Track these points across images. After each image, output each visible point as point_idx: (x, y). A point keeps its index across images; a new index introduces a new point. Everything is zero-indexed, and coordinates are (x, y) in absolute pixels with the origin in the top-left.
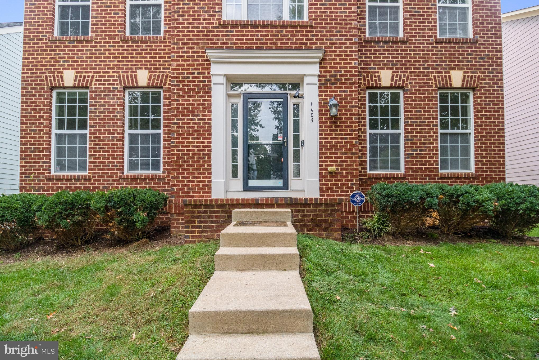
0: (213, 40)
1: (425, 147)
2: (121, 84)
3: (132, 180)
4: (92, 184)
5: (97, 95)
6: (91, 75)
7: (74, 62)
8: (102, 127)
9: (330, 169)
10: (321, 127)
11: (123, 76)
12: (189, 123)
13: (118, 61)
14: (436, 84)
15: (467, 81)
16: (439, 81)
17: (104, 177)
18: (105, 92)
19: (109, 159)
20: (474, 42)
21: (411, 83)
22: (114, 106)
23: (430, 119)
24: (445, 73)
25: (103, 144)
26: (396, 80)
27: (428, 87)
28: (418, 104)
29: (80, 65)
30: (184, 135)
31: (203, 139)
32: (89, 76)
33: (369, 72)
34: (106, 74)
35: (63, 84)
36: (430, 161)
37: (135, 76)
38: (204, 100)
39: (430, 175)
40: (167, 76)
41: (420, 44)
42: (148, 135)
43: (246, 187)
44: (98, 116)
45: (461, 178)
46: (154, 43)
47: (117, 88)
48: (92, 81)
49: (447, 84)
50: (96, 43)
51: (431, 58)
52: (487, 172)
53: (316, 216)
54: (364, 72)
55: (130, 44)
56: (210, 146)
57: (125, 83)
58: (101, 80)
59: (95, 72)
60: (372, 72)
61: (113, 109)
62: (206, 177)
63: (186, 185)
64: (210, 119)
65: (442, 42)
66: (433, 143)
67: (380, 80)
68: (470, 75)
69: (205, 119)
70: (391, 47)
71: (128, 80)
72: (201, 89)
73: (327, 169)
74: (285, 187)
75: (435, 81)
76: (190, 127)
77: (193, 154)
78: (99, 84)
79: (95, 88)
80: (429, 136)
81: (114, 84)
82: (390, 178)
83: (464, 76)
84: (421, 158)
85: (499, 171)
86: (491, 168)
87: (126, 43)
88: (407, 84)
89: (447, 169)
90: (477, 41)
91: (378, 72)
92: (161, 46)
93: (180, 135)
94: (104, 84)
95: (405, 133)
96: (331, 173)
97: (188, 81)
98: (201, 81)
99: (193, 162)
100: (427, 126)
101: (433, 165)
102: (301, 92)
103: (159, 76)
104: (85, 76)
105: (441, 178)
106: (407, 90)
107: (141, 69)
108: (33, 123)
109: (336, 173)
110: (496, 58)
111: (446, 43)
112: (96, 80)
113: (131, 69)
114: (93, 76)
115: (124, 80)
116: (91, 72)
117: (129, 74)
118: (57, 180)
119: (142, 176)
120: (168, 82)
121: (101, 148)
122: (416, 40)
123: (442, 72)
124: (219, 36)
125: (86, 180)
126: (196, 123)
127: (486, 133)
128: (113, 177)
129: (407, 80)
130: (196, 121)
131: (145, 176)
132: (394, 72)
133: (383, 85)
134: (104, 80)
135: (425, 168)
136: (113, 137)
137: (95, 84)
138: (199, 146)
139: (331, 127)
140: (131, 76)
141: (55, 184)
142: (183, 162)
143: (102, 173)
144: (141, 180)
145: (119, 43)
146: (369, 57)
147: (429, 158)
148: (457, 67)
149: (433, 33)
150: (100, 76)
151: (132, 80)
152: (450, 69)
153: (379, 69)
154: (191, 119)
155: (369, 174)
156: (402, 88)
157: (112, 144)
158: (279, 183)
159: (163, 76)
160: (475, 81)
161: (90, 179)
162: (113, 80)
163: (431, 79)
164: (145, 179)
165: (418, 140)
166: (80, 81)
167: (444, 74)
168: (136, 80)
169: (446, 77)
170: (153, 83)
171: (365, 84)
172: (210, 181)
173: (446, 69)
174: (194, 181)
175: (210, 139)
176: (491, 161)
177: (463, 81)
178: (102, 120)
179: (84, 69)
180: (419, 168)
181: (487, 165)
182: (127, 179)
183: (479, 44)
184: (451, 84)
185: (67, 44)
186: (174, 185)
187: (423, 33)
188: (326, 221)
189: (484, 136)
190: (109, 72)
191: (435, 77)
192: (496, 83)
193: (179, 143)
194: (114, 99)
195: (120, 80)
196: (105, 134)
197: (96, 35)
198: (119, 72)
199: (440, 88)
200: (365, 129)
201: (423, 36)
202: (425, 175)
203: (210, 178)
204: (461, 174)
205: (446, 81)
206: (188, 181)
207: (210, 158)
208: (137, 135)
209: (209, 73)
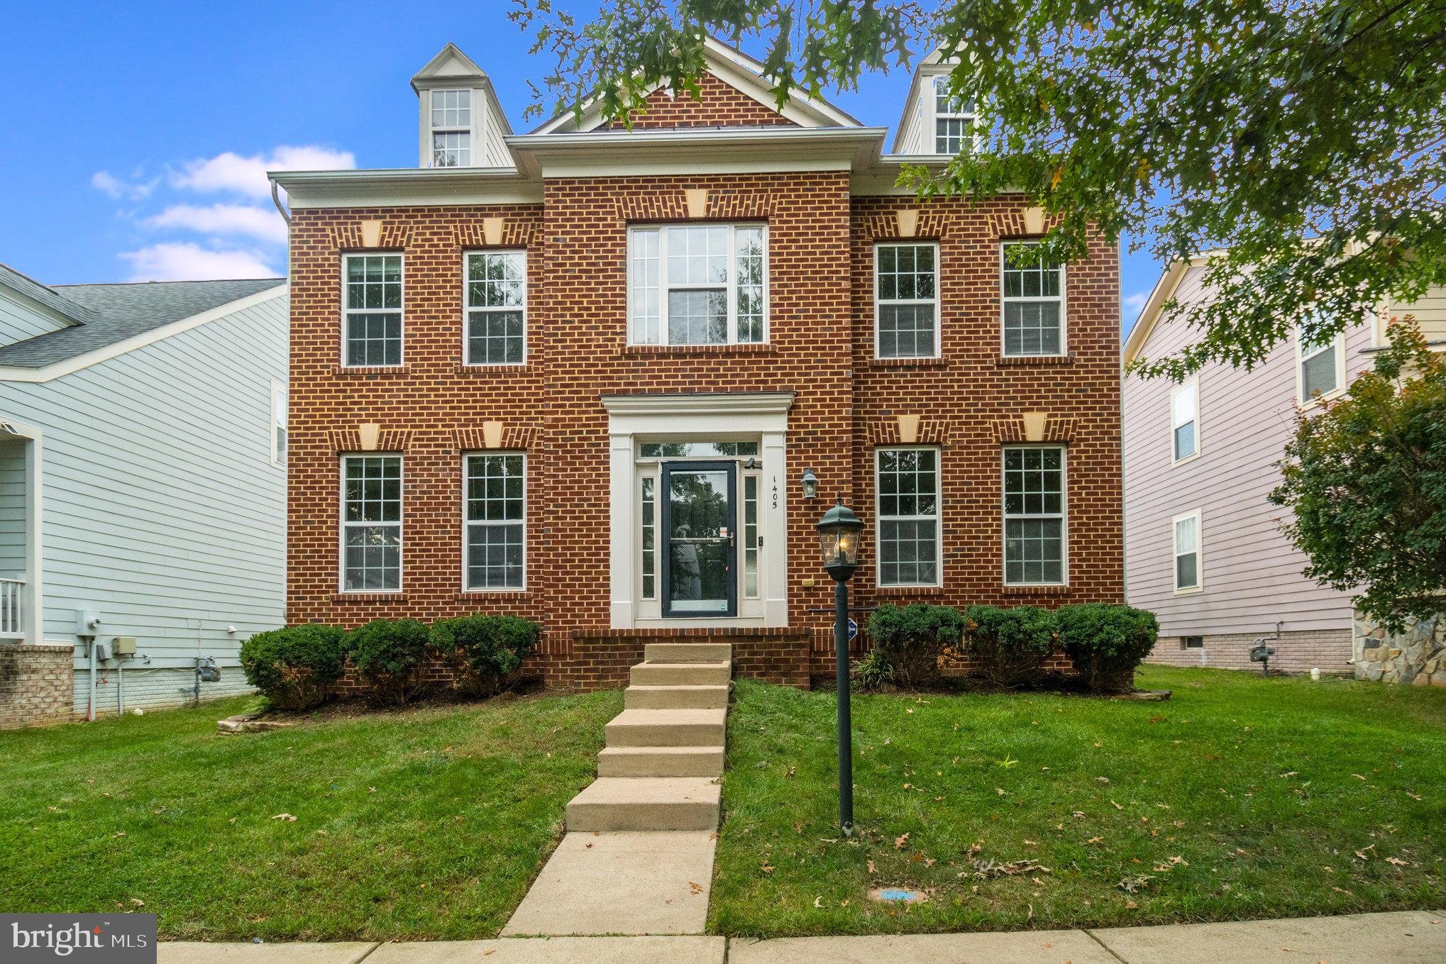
0: (612, 378)
1: (977, 543)
2: (456, 445)
3: (475, 601)
4: (409, 609)
5: (417, 464)
6: (406, 430)
7: (378, 409)
8: (426, 515)
9: (805, 581)
10: (790, 515)
11: (460, 432)
12: (574, 512)
13: (451, 408)
14: (997, 438)
15: (1054, 430)
16: (1003, 432)
17: (429, 597)
18: (430, 458)
19: (437, 568)
20: (1067, 363)
21: (952, 436)
22: (445, 481)
23: (986, 495)
24: (1015, 417)
25: (427, 544)
26: (927, 432)
27: (984, 441)
28: (965, 472)
29: (387, 415)
30: (565, 530)
31: (597, 536)
32: (402, 433)
33: (879, 419)
34: (432, 430)
35: (359, 446)
36: (987, 567)
37: (481, 431)
38: (597, 475)
39: (987, 592)
40: (533, 431)
41: (970, 368)
42: (502, 527)
43: (667, 612)
44: (418, 498)
45: (1043, 595)
46: (510, 376)
47: (450, 452)
48: (407, 440)
49: (1017, 436)
50: (413, 377)
51: (990, 392)
52: (1089, 584)
53: (771, 653)
54: (870, 419)
55: (471, 379)
56: (608, 548)
57: (463, 444)
58: (422, 440)
59: (412, 427)
60: (885, 419)
61: (444, 486)
62: (602, 597)
63: (569, 610)
64: (608, 505)
65: (1009, 366)
66: (991, 537)
67: (897, 431)
68: (1059, 419)
69: (599, 505)
70: (918, 375)
71: (469, 439)
72: (593, 457)
73: (800, 583)
74: (732, 611)
75: (996, 431)
76: (576, 518)
77: (580, 561)
78: (421, 446)
79: (413, 452)
80: (985, 525)
81: (444, 446)
82: (915, 597)
83: (1048, 423)
84: (970, 561)
85: (1111, 584)
86: (1098, 578)
87: (464, 377)
88: (945, 438)
89: (1019, 579)
90: (1072, 359)
91: (895, 419)
92: (522, 382)
93: (560, 530)
94: (429, 446)
95: (945, 520)
96: (807, 589)
97: (572, 445)
98: (593, 445)
99: (580, 573)
100: (982, 507)
101: (991, 573)
102: (757, 459)
103: (520, 431)
104: (396, 433)
105: (1007, 596)
106: (947, 448)
107: (490, 419)
108: (309, 511)
109: (815, 589)
110: (1109, 390)
111: (1016, 366)
112: (415, 440)
113: (474, 420)
114: (409, 433)
115: (462, 439)
116: (406, 427)
117: (470, 429)
118: (351, 602)
119: (492, 595)
120: (535, 441)
121: (424, 550)
122: (962, 362)
123: (1008, 417)
124: (622, 371)
125: (398, 602)
126: (584, 512)
127: (1087, 518)
128: (443, 597)
129: (946, 431)
130: (585, 507)
131: (498, 595)
132: (922, 418)
133: (903, 440)
134: (429, 440)
135: (979, 579)
136: (443, 532)
137: (414, 446)
138: (590, 548)
139: (808, 515)
140: (474, 432)
141: (348, 609)
142: (563, 573)
143: (427, 591)
144: (491, 601)
145: (452, 377)
146: (879, 394)
147: (985, 561)
148: (1036, 406)
149: (992, 350)
150: (421, 433)
151: (475, 438)
152: (1022, 410)
153: (896, 412)
154: (577, 506)
155: (880, 590)
156: (938, 444)
157: (442, 544)
158: (722, 605)
159: (526, 431)
160: (1067, 430)
161: (405, 602)
162: (443, 439)
163: (989, 429)
164: (497, 601)
165: (965, 532)
166: (387, 440)
167: (1011, 420)
168: (482, 438)
169: (1015, 424)
170: (510, 443)
171: (871, 439)
172: (608, 604)
173: (1016, 410)
174: (581, 604)
175: (608, 536)
176: (1097, 566)
177: (1047, 430)
178: (425, 504)
179: (395, 421)
180: (967, 580)
181: (1090, 572)
182: (468, 600)
183: (1077, 366)
184: (1024, 437)
185: (364, 380)
186: (550, 610)
187: (976, 350)
188: (787, 661)
189: (1083, 524)
190: (436, 426)
191: (995, 424)
192: (1106, 433)
193: (558, 543)
194: (444, 470)
195: (455, 439)
196: (430, 527)
197: (413, 366)
198: (452, 426)
199: (1004, 443)
200: (873, 515)
201: (975, 356)
202: (978, 592)
203: (608, 598)
204: (1042, 589)
205: (1016, 431)
206: (572, 604)
207: (607, 566)
208: (483, 527)
209: (605, 431)
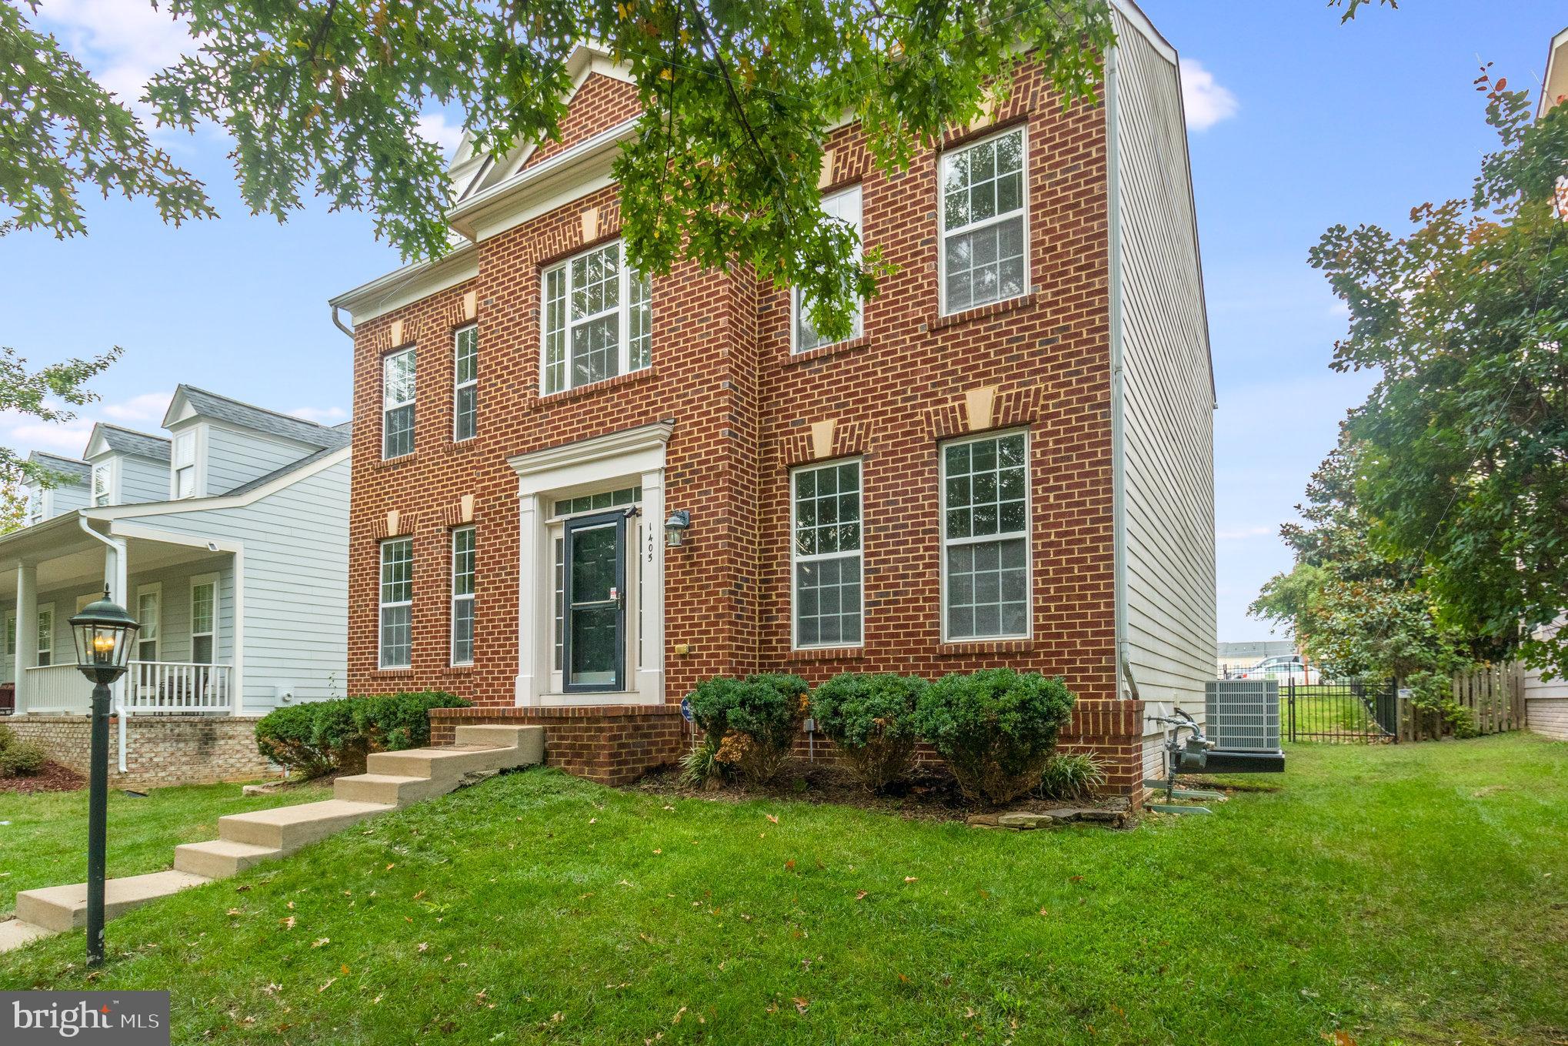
1: (906, 584)
2: (444, 523)
3: (455, 676)
4: (414, 684)
5: (420, 545)
6: (414, 514)
8: (425, 593)
9: (682, 648)
10: (667, 568)
11: (447, 509)
12: (495, 582)
13: (442, 487)
14: (930, 433)
15: (1007, 409)
16: (938, 423)
17: (427, 673)
18: (429, 538)
20: (1028, 305)
21: (874, 440)
22: (438, 559)
23: (916, 516)
24: (954, 399)
25: (426, 621)
26: (844, 440)
27: (914, 441)
28: (891, 486)
31: (511, 606)
32: (412, 517)
33: (792, 432)
34: (430, 510)
36: (917, 617)
37: (460, 506)
38: (513, 540)
39: (917, 651)
41: (896, 343)
43: (568, 689)
44: (421, 577)
45: (992, 655)
47: (441, 531)
49: (956, 427)
51: (922, 371)
52: (1059, 635)
54: (782, 434)
55: (455, 456)
56: (517, 619)
57: (449, 521)
58: (424, 521)
59: (418, 510)
60: (799, 431)
61: (437, 564)
63: (491, 685)
64: (518, 572)
65: (946, 327)
66: (923, 575)
67: (811, 446)
68: (1013, 391)
69: (513, 573)
70: (836, 366)
71: (452, 515)
72: (509, 523)
73: (677, 650)
74: (619, 686)
75: (929, 424)
76: (497, 588)
77: (499, 633)
78: (423, 527)
79: (419, 534)
80: (915, 558)
81: (437, 524)
82: (830, 661)
83: (999, 399)
84: (896, 610)
85: (1095, 634)
86: (1073, 626)
88: (866, 444)
89: (968, 631)
90: (1036, 297)
91: (809, 429)
93: (485, 602)
94: (428, 526)
95: (867, 555)
96: (683, 656)
98: (509, 510)
99: (498, 646)
100: (911, 533)
101: (923, 625)
102: (637, 505)
104: (408, 517)
105: (943, 657)
106: (868, 457)
107: (466, 493)
109: (691, 656)
110: (1090, 331)
112: (420, 522)
113: (456, 496)
114: (416, 516)
115: (448, 516)
117: (454, 505)
118: (382, 679)
119: (465, 668)
121: (424, 627)
122: (887, 337)
123: (945, 401)
125: (409, 677)
126: (502, 581)
127: (1057, 534)
128: (435, 672)
129: (866, 436)
130: (503, 576)
131: (469, 669)
132: (840, 422)
133: (815, 455)
134: (428, 520)
135: (907, 635)
136: (436, 609)
137: (419, 528)
138: (506, 620)
139: (684, 566)
140: (456, 508)
141: (379, 685)
142: (487, 646)
143: (425, 667)
144: (464, 676)
145: (443, 457)
146: (792, 400)
147: (915, 609)
148: (983, 378)
149: (925, 311)
150: (423, 514)
151: (456, 514)
152: (965, 388)
153: (810, 420)
154: (498, 575)
155: (797, 654)
156: (858, 453)
157: (435, 620)
158: (609, 677)
160: (1026, 405)
161: (412, 677)
162: (437, 518)
163: (920, 422)
164: (469, 675)
165: (890, 570)
166: (404, 524)
167: (950, 404)
168: (461, 513)
169: (953, 410)
171: (783, 459)
173: (956, 389)
174: (499, 679)
175: (518, 605)
176: (1073, 607)
177: (997, 411)
178: (425, 582)
180: (892, 635)
181: (1061, 617)
182: (451, 675)
183: (1042, 306)
184: (965, 426)
186: (478, 685)
187: (904, 316)
189: (1051, 544)
190: (433, 506)
191: (928, 414)
192: (1087, 399)
193: (484, 615)
194: (437, 548)
195: (444, 516)
196: (428, 604)
198: (443, 504)
199: (948, 438)
200: (787, 556)
201: (903, 325)
202: (906, 651)
204: (990, 646)
205: (955, 419)
206: (492, 679)
207: (517, 638)
209: (517, 494)
